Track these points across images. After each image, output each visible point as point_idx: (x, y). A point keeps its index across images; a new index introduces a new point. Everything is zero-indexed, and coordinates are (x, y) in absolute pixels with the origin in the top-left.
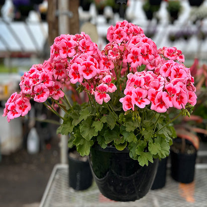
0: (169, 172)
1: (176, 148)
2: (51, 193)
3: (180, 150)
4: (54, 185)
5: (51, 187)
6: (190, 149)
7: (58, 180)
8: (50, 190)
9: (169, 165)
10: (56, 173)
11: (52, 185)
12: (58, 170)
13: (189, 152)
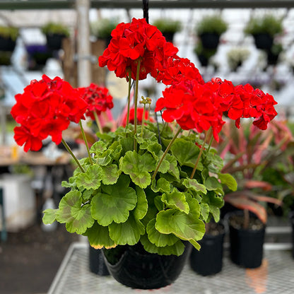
0: (226, 253)
1: (237, 223)
2: (64, 279)
3: (242, 225)
4: (69, 268)
5: (64, 272)
6: (256, 224)
7: (76, 262)
8: (62, 275)
9: (226, 245)
10: (72, 254)
11: (65, 268)
12: (75, 250)
13: (255, 228)
